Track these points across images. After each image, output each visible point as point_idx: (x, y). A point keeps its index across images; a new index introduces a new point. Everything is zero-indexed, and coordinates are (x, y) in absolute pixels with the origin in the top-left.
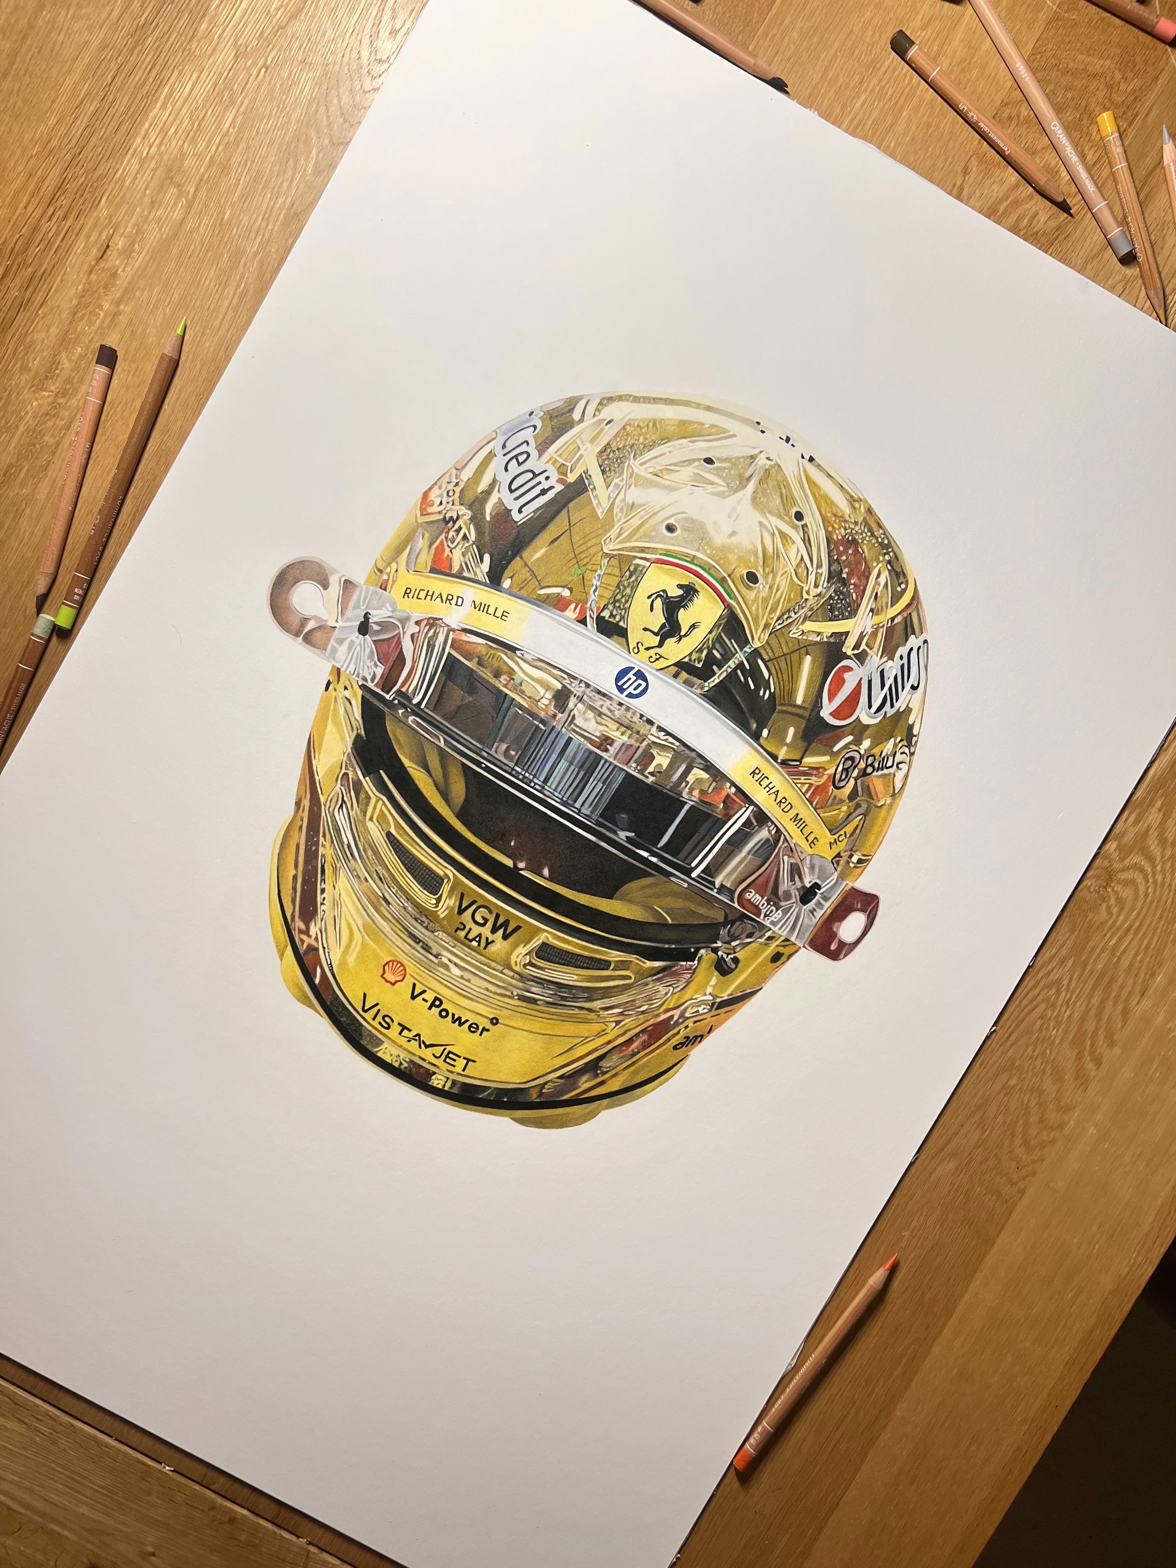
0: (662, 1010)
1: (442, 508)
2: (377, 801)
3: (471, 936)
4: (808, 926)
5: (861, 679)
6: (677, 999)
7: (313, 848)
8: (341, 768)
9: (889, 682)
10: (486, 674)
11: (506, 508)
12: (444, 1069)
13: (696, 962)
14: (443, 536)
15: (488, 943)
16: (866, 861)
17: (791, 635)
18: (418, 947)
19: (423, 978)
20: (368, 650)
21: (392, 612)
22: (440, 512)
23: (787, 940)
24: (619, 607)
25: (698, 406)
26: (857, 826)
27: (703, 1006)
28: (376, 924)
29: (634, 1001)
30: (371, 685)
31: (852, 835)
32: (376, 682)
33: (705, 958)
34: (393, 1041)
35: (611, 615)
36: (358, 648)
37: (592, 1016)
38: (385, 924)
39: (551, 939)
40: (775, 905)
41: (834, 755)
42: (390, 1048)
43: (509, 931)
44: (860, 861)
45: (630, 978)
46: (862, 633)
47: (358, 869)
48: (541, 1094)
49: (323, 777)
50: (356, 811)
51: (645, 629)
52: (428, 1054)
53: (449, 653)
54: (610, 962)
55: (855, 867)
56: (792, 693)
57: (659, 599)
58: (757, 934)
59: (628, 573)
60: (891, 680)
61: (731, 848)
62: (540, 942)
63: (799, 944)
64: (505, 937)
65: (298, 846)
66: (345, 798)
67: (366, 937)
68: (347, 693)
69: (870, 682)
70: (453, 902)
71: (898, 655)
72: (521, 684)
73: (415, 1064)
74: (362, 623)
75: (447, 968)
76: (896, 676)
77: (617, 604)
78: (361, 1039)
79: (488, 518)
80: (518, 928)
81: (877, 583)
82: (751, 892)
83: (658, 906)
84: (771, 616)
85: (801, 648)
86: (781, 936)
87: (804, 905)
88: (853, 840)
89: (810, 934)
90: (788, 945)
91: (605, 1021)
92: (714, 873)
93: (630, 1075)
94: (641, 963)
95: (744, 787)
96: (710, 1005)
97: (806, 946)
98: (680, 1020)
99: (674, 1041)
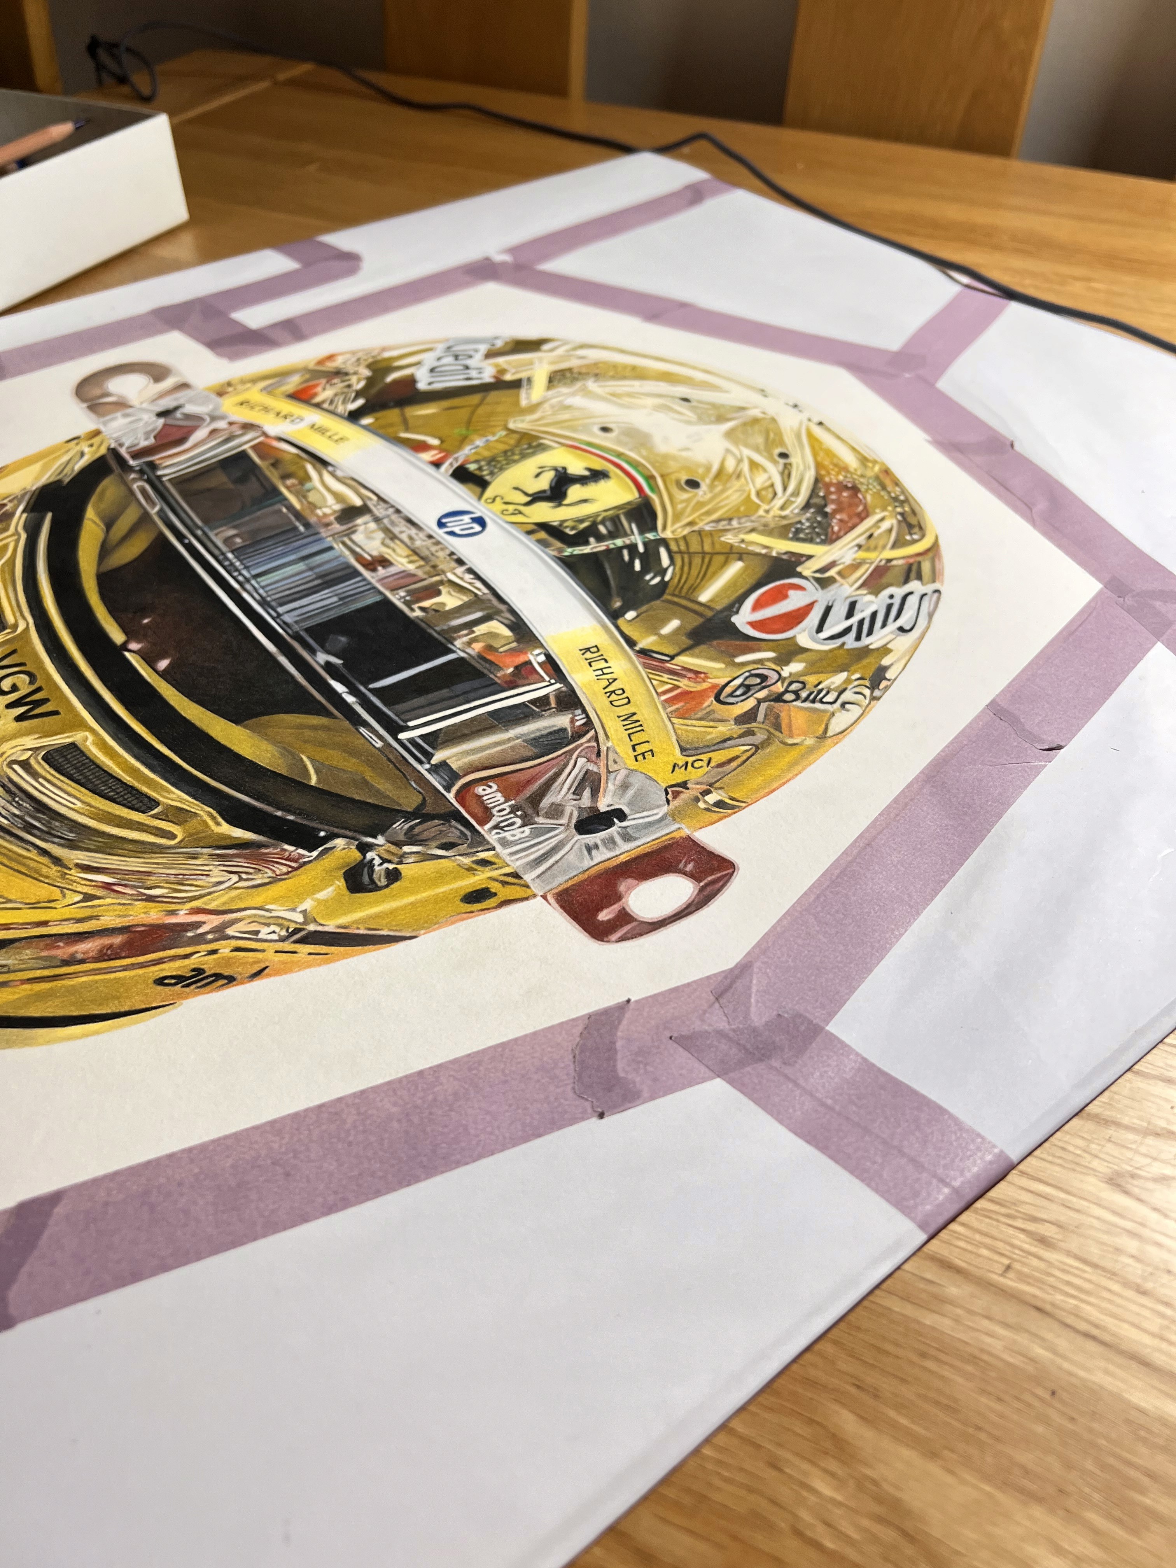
0: (189, 906)
1: (342, 365)
2: (11, 536)
4: (570, 867)
6: (232, 900)
10: (272, 474)
13: (315, 854)
14: (324, 380)
16: (733, 807)
17: (722, 539)
20: (150, 428)
21: (211, 411)
22: (337, 367)
23: (516, 875)
24: (494, 466)
26: (737, 757)
27: (273, 928)
29: (149, 874)
30: (122, 450)
31: (721, 765)
32: (131, 449)
33: (337, 852)
35: (479, 469)
36: (142, 423)
37: (54, 871)
39: (89, 743)
40: (523, 817)
41: (734, 665)
43: (34, 712)
44: (720, 804)
45: (174, 837)
46: (835, 561)
51: (516, 489)
54: (158, 804)
55: (707, 809)
56: (696, 589)
58: (463, 848)
59: (524, 446)
61: (491, 721)
62: (70, 740)
63: (537, 888)
64: (21, 719)
68: (87, 449)
72: (308, 491)
74: (167, 410)
77: (493, 463)
79: (388, 380)
80: (53, 713)
81: (876, 526)
82: (490, 787)
83: (308, 757)
84: (703, 518)
85: (732, 553)
86: (508, 865)
87: (581, 834)
88: (720, 773)
89: (567, 881)
90: (514, 884)
91: (70, 887)
92: (442, 744)
93: (29, 996)
94: (211, 823)
95: (560, 660)
96: (290, 930)
97: (549, 897)
98: (210, 936)
99: (170, 968)
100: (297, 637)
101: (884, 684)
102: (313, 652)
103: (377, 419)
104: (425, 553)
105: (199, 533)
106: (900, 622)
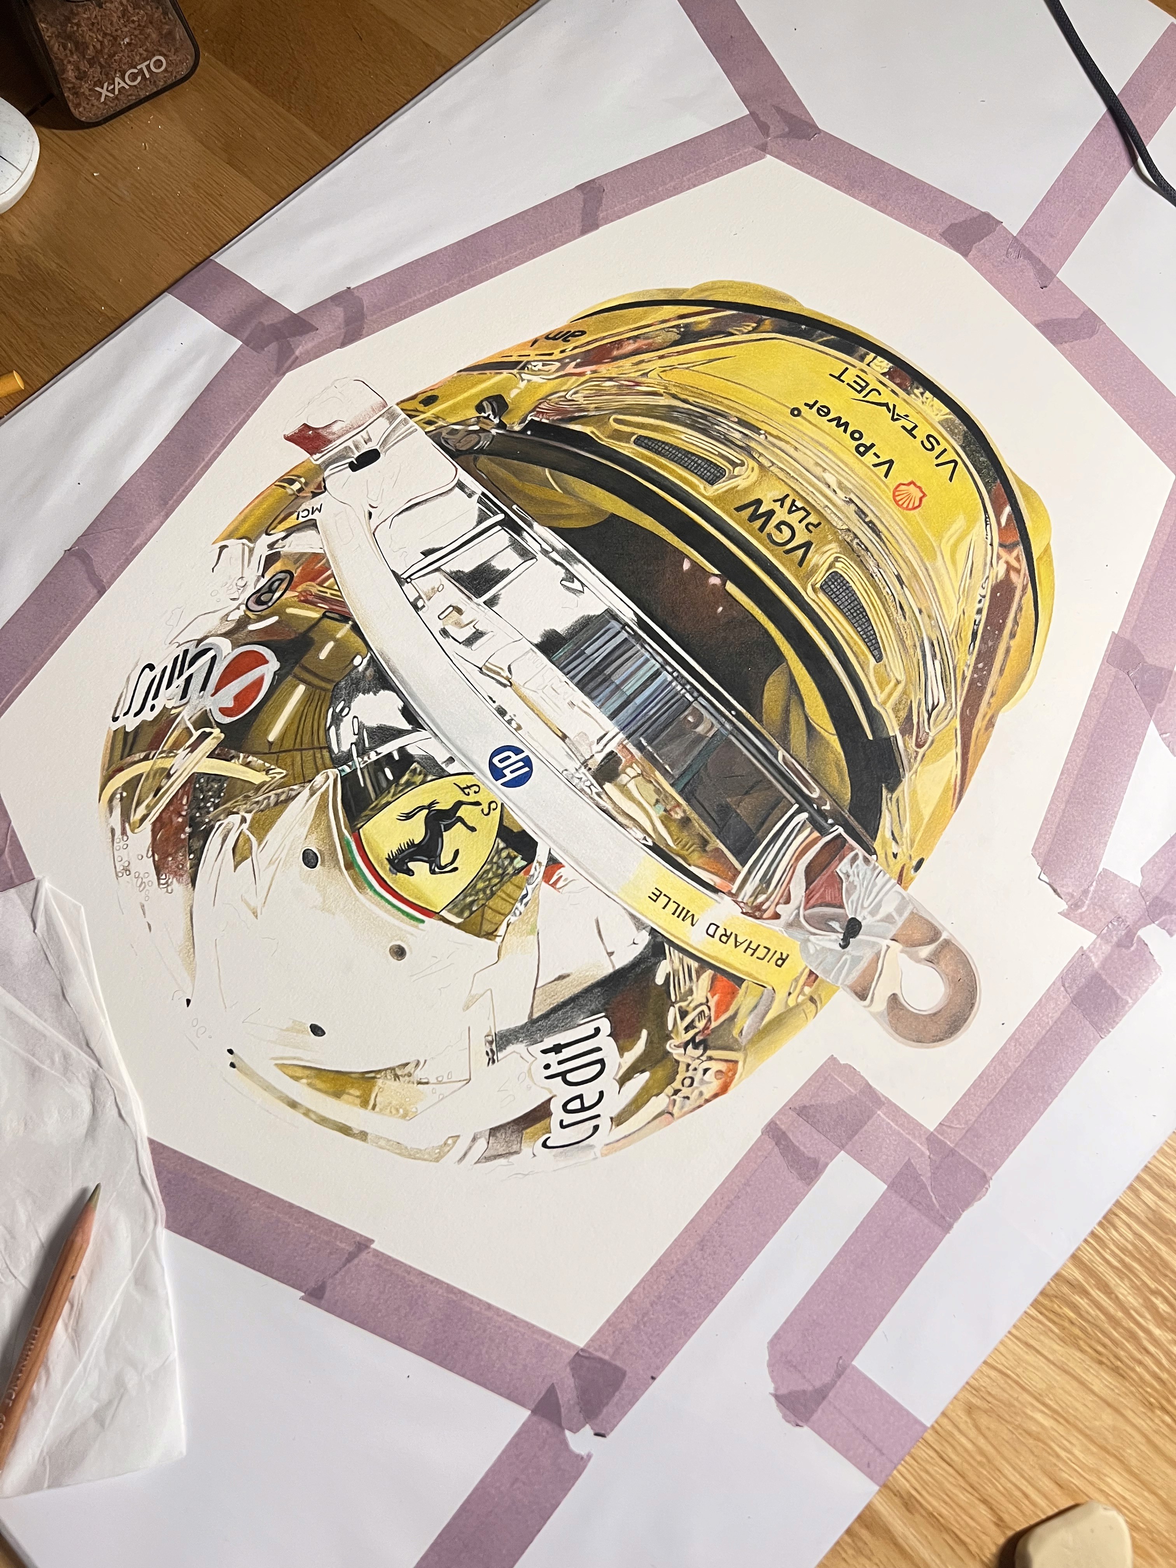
0: (587, 377)
1: (706, 1065)
2: (884, 703)
3: (802, 513)
5: (213, 695)
6: (565, 384)
7: (980, 665)
8: (924, 756)
9: (180, 682)
10: (699, 825)
11: (616, 1041)
12: (870, 376)
13: (529, 418)
14: (714, 1025)
15: (782, 501)
16: (284, 481)
17: (285, 772)
18: (871, 517)
19: (873, 481)
20: (854, 897)
21: (809, 940)
22: (710, 1058)
23: (411, 416)
24: (498, 867)
25: (307, 1113)
26: (280, 523)
27: (536, 369)
28: (920, 556)
29: (618, 395)
30: (860, 851)
31: (291, 514)
32: (852, 854)
33: (517, 420)
34: (927, 421)
35: (512, 859)
36: (866, 905)
37: (674, 390)
38: (908, 554)
39: (702, 487)
41: (280, 612)
42: (933, 415)
43: (752, 508)
44: (291, 482)
45: (616, 420)
46: (192, 751)
47: (928, 627)
48: (760, 322)
49: (950, 750)
50: (916, 697)
51: (473, 829)
52: (886, 396)
53: (743, 865)
54: (635, 442)
55: (300, 477)
56: (307, 700)
57: (443, 864)
58: (444, 432)
59: (474, 908)
60: (176, 683)
62: (716, 487)
63: (397, 409)
64: (759, 502)
65: (1002, 671)
66: (926, 716)
67: (935, 544)
68: (895, 849)
69: (203, 688)
70: (814, 558)
71: (157, 711)
72: (657, 801)
73: (905, 390)
74: (854, 937)
75: (840, 484)
76: (167, 688)
77: (500, 871)
78: (966, 433)
79: (644, 1033)
80: (739, 509)
81: (150, 808)
83: (557, 491)
85: (276, 752)
86: (416, 422)
87: (376, 450)
88: (291, 508)
90: (410, 410)
91: (658, 382)
94: (597, 433)
96: (526, 368)
98: (567, 360)
99: (581, 340)
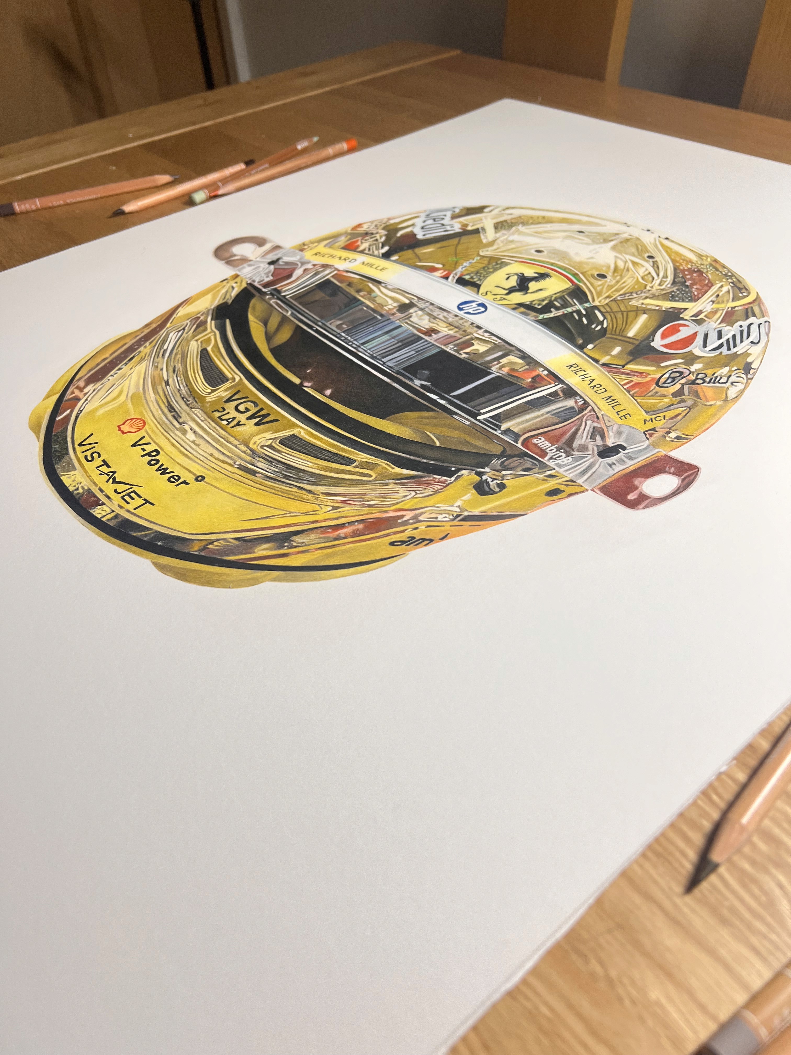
0: (393, 508)
1: (368, 229)
2: (211, 332)
3: (225, 418)
4: (602, 475)
6: (416, 503)
8: (198, 314)
10: (351, 289)
12: (116, 503)
13: (453, 479)
14: (360, 239)
15: (238, 425)
16: (687, 439)
17: (629, 302)
18: (169, 415)
20: (267, 271)
21: (299, 259)
22: (365, 231)
23: (572, 480)
26: (679, 414)
27: (444, 515)
28: (145, 394)
29: (365, 494)
30: (256, 284)
31: (672, 418)
32: (261, 283)
33: (465, 477)
34: (86, 470)
35: (472, 278)
36: (261, 269)
37: (309, 497)
38: (152, 395)
39: (303, 433)
40: (565, 452)
41: (661, 368)
42: (77, 475)
43: (265, 420)
44: (678, 437)
45: (371, 476)
46: (701, 310)
47: (161, 362)
48: (203, 550)
49: (180, 316)
50: (189, 334)
51: (497, 287)
52: (111, 488)
54: (355, 461)
55: (672, 441)
56: (623, 331)
58: (536, 470)
61: (528, 406)
62: (290, 433)
63: (587, 486)
64: (257, 424)
65: (125, 344)
66: (186, 328)
67: (129, 400)
68: (234, 285)
70: (226, 394)
72: (376, 297)
74: (273, 261)
75: (185, 433)
77: (479, 274)
78: (58, 463)
79: (398, 235)
80: (276, 420)
81: (719, 291)
82: (540, 439)
83: (430, 432)
84: (615, 293)
85: (639, 311)
86: (566, 477)
87: (602, 458)
88: (673, 422)
89: (603, 482)
90: (573, 485)
91: (322, 504)
92: (504, 420)
93: (322, 556)
94: (389, 468)
95: (557, 373)
96: (455, 515)
97: (595, 490)
98: (411, 521)
99: (395, 538)
100: (398, 373)
101: (752, 371)
102: (412, 380)
103: (400, 257)
104: (456, 324)
105: (320, 324)
106: (751, 339)
